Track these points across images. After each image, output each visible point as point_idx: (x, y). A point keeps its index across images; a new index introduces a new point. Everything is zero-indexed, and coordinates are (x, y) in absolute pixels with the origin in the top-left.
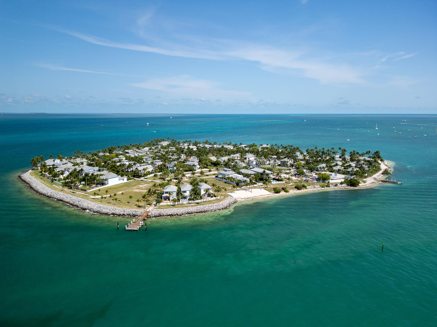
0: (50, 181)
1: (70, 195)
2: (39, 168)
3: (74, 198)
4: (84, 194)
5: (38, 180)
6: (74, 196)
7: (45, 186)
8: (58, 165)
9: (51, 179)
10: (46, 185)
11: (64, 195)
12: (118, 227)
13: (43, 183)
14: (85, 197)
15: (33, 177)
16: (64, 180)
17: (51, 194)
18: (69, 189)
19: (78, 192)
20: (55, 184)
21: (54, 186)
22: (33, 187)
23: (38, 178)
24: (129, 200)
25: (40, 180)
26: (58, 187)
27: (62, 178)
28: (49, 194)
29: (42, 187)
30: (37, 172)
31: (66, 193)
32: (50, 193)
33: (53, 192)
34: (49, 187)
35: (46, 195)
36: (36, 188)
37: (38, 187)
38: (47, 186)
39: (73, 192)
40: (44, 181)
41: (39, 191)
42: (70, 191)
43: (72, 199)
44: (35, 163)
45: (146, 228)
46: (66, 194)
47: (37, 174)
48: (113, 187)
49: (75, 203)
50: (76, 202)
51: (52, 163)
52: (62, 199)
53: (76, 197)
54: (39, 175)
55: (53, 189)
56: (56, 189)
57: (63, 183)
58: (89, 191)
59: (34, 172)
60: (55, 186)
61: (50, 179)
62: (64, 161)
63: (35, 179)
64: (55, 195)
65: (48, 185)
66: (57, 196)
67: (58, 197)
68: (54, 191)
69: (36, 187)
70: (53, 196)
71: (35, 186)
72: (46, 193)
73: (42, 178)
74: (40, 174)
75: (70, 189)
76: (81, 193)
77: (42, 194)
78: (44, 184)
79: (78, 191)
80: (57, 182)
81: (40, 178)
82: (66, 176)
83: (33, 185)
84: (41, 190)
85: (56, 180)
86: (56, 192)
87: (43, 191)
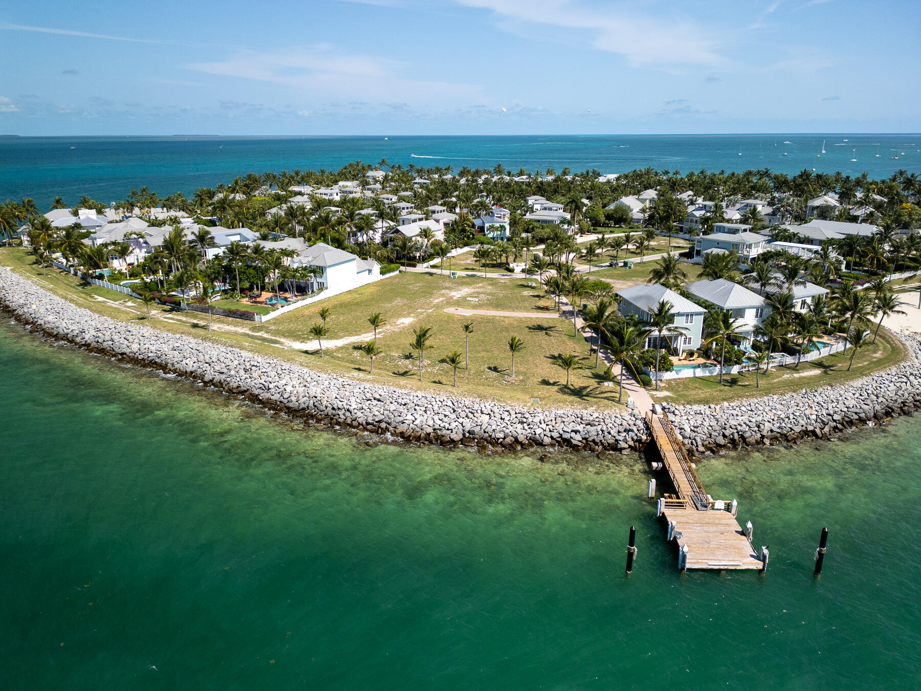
0: (77, 281)
1: (193, 341)
2: (25, 239)
3: (213, 351)
4: (245, 330)
5: (28, 278)
6: (210, 344)
7: (63, 301)
8: (94, 227)
9: (79, 273)
10: (66, 299)
11: (162, 340)
12: (630, 555)
13: (50, 290)
14: (265, 346)
15: (8, 268)
16: (130, 276)
17: (100, 335)
18: (165, 311)
19: (217, 326)
20: (100, 291)
21: (100, 299)
22: (13, 306)
23: (27, 271)
24: (503, 358)
25: (35, 278)
26: (117, 303)
27: (124, 271)
28: (88, 337)
29: (48, 307)
30: (19, 254)
31: (168, 331)
32: (93, 332)
33: (106, 325)
34: (80, 306)
35: (78, 340)
36: (26, 310)
37: (34, 307)
38: (71, 301)
39: (195, 326)
40: (51, 280)
41: (40, 322)
42: (180, 320)
43: (207, 357)
44: (8, 223)
45: (821, 555)
46: (170, 335)
47: (19, 258)
48: (347, 298)
49: (230, 376)
50: (233, 372)
51: (70, 220)
52: (158, 360)
53: (223, 349)
54: (28, 262)
55: (100, 313)
56: (114, 314)
57: (134, 288)
58: (265, 318)
59: (8, 254)
60: (104, 302)
61: (76, 274)
62: (110, 213)
63: (15, 277)
64: (116, 338)
65: (75, 297)
66: (126, 342)
67: (135, 347)
68: (110, 322)
69: (26, 304)
70: (110, 343)
71: (22, 301)
72: (75, 333)
73: (45, 271)
74: (33, 258)
75: (171, 311)
76: (233, 328)
77: (57, 337)
78: (55, 293)
79: (214, 321)
80: (105, 283)
81: (34, 272)
82: (136, 263)
83: (10, 298)
84: (51, 318)
85: (101, 277)
86: (121, 326)
87: (57, 325)
